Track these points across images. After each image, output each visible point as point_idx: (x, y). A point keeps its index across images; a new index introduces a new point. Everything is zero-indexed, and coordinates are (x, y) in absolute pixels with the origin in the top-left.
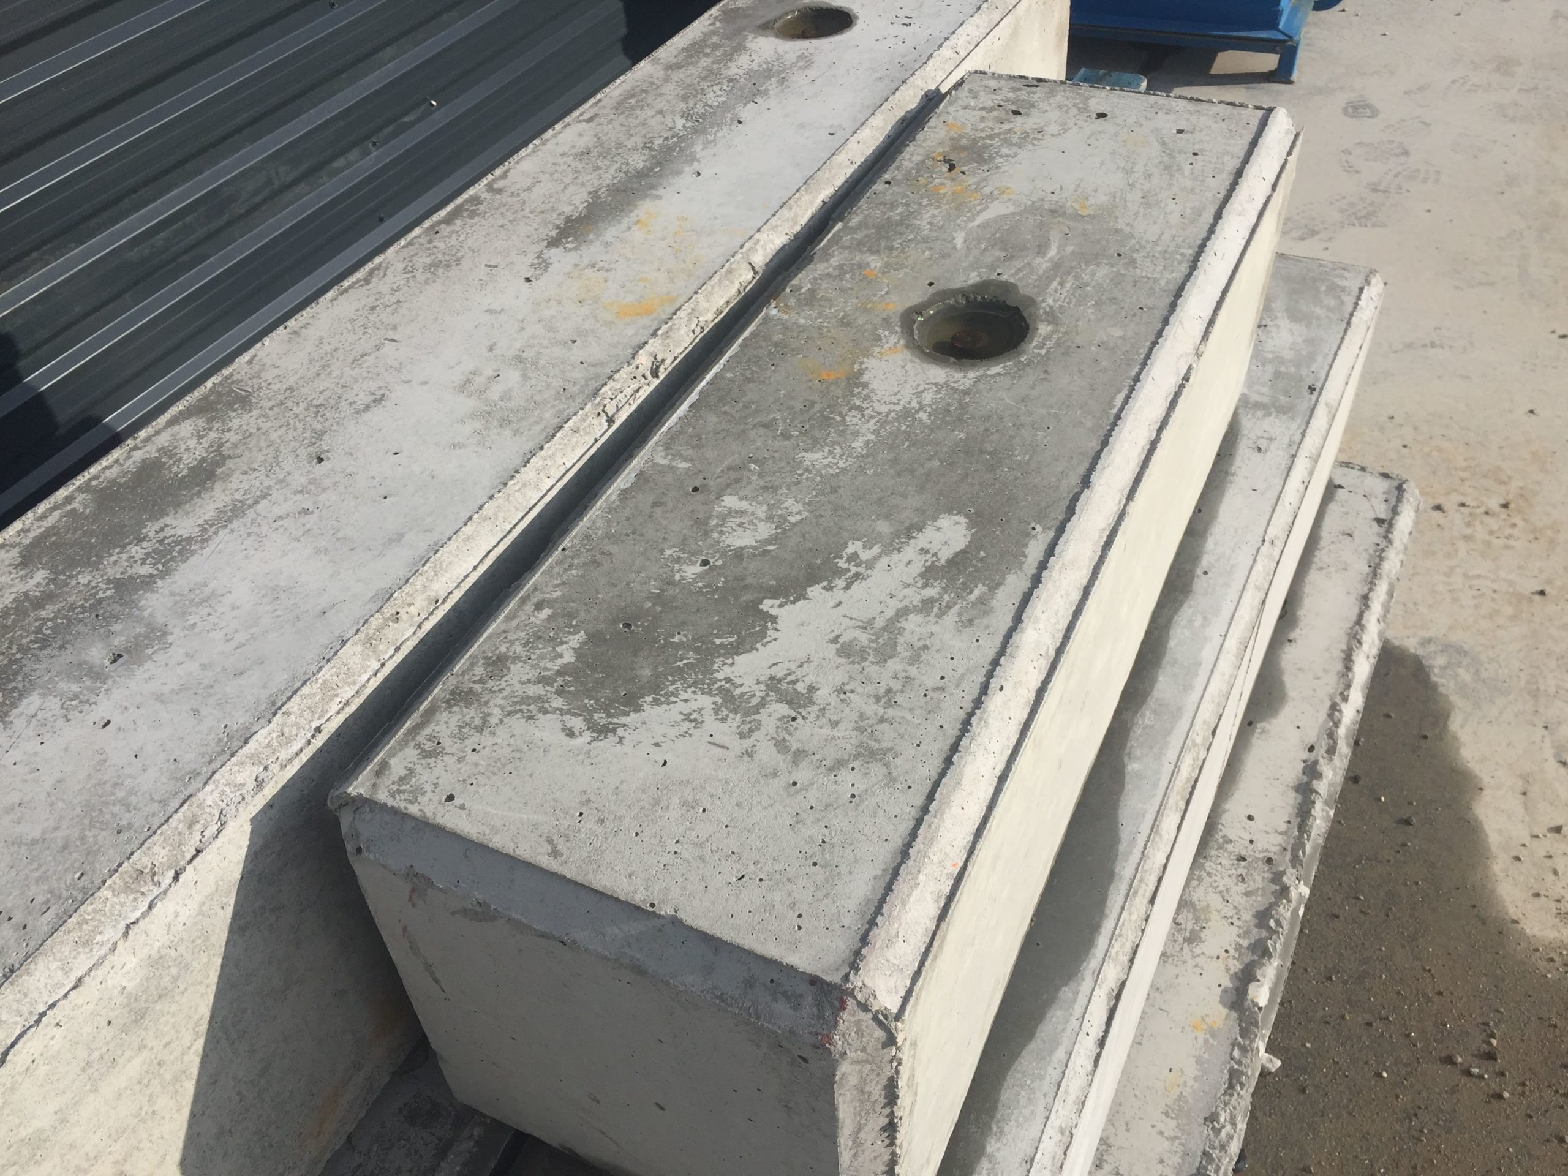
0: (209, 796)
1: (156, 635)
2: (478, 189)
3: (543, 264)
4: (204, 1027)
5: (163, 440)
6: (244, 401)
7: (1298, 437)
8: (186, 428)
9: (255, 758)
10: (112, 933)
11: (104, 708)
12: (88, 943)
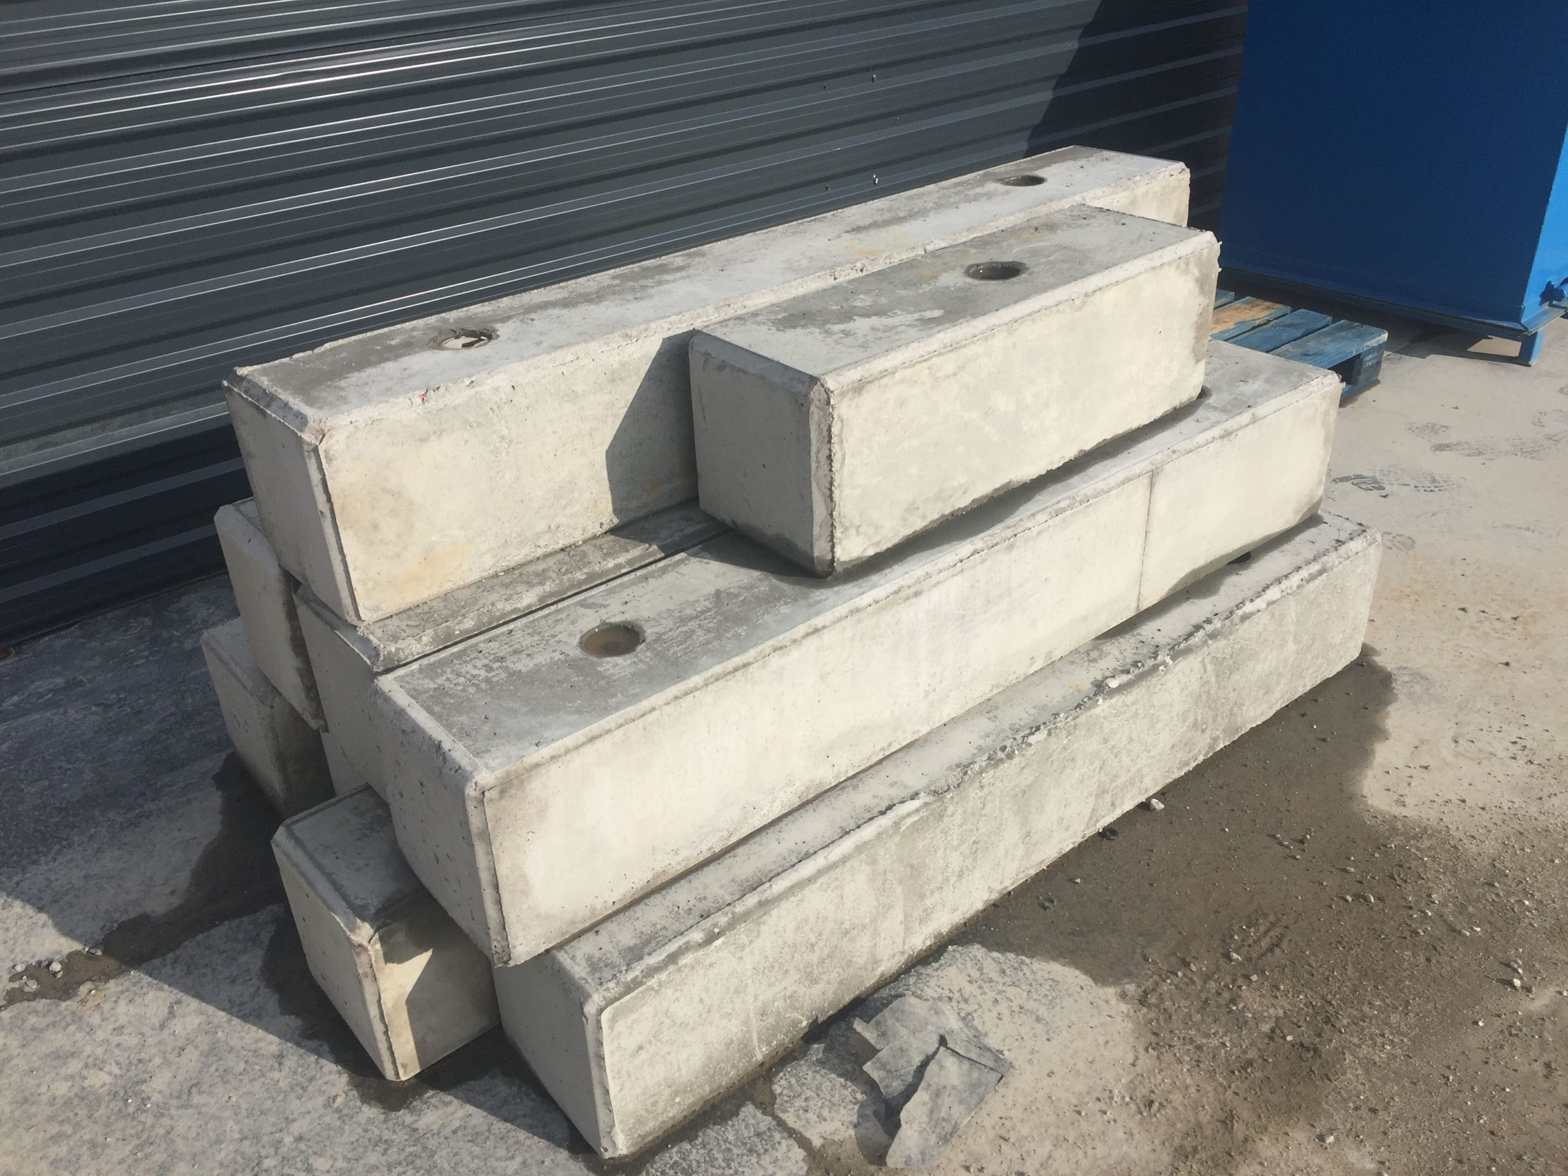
0: (653, 325)
1: (650, 297)
2: (829, 215)
3: (839, 236)
4: (628, 405)
5: (671, 260)
6: (703, 255)
8: (680, 259)
9: (670, 323)
10: (615, 345)
11: (628, 307)
12: (608, 344)
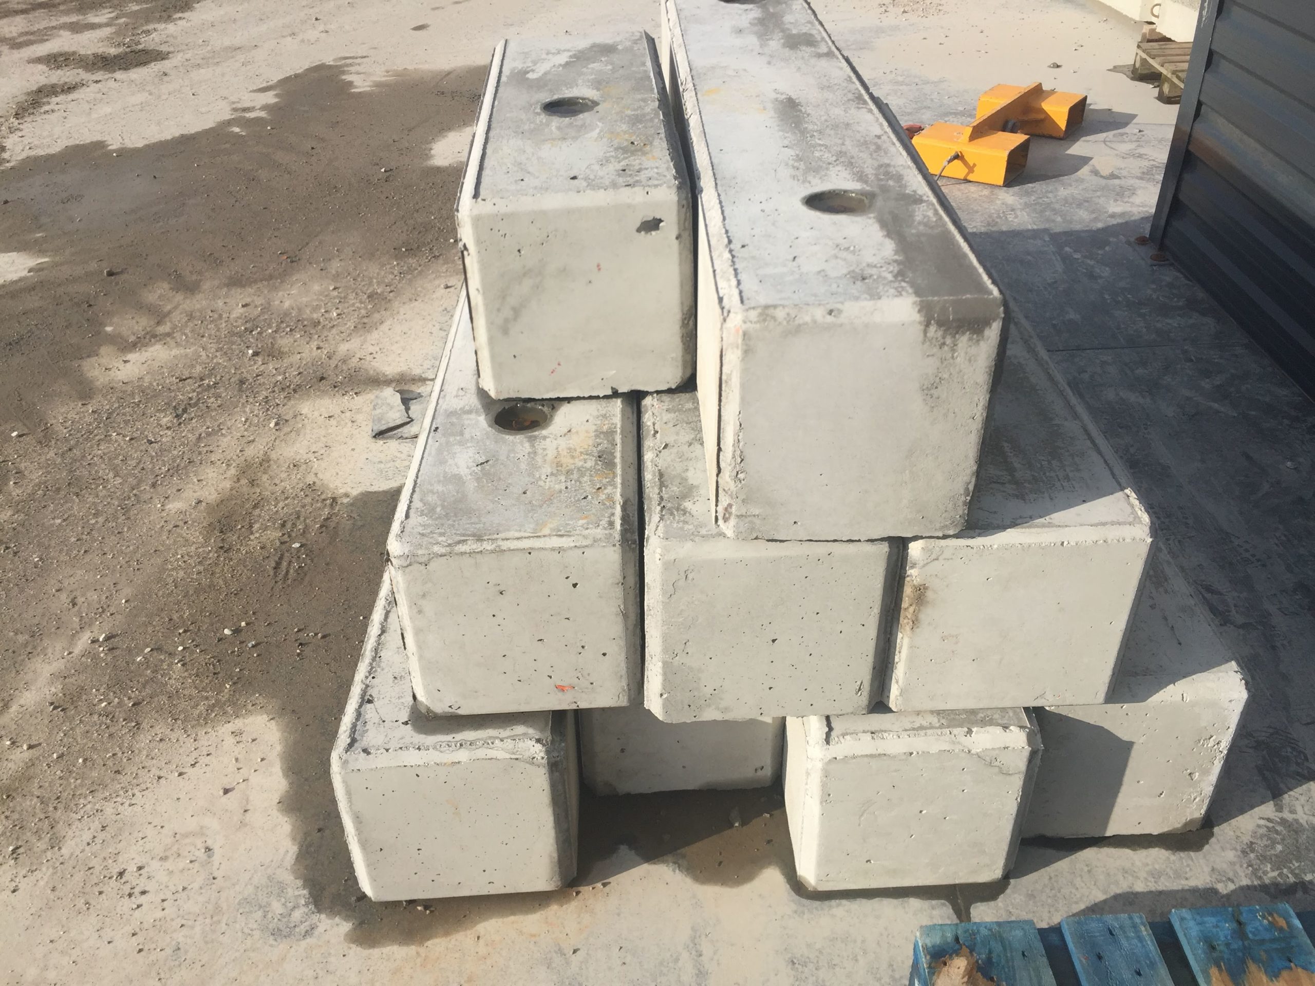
7: (440, 401)
